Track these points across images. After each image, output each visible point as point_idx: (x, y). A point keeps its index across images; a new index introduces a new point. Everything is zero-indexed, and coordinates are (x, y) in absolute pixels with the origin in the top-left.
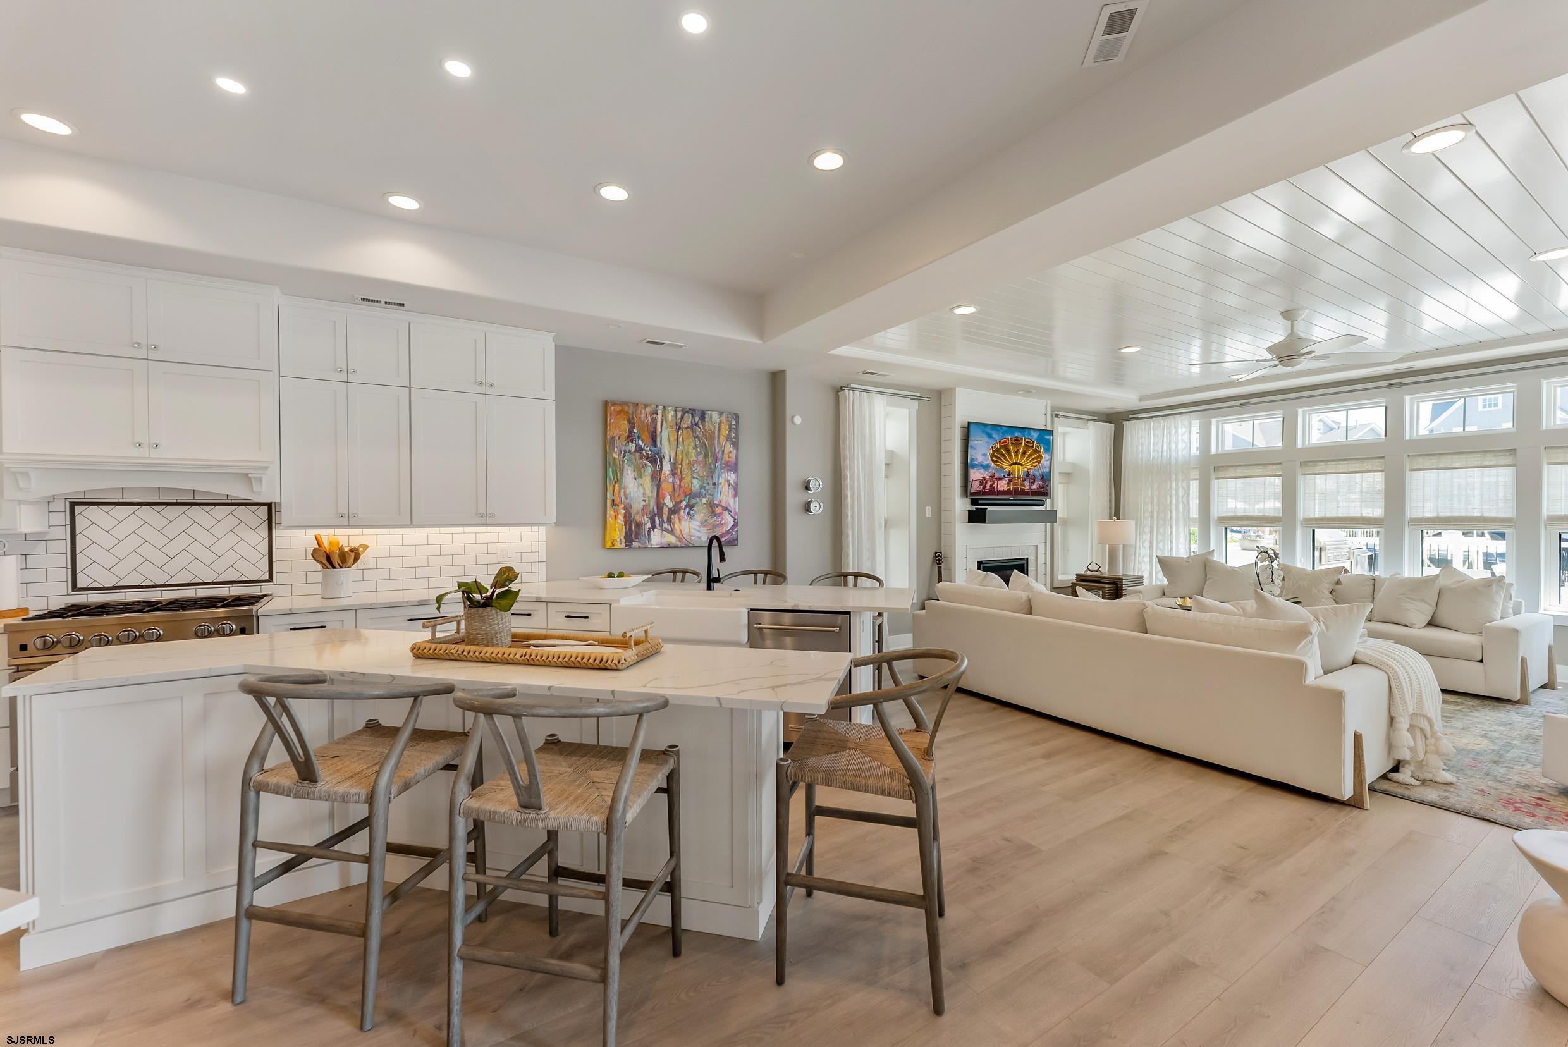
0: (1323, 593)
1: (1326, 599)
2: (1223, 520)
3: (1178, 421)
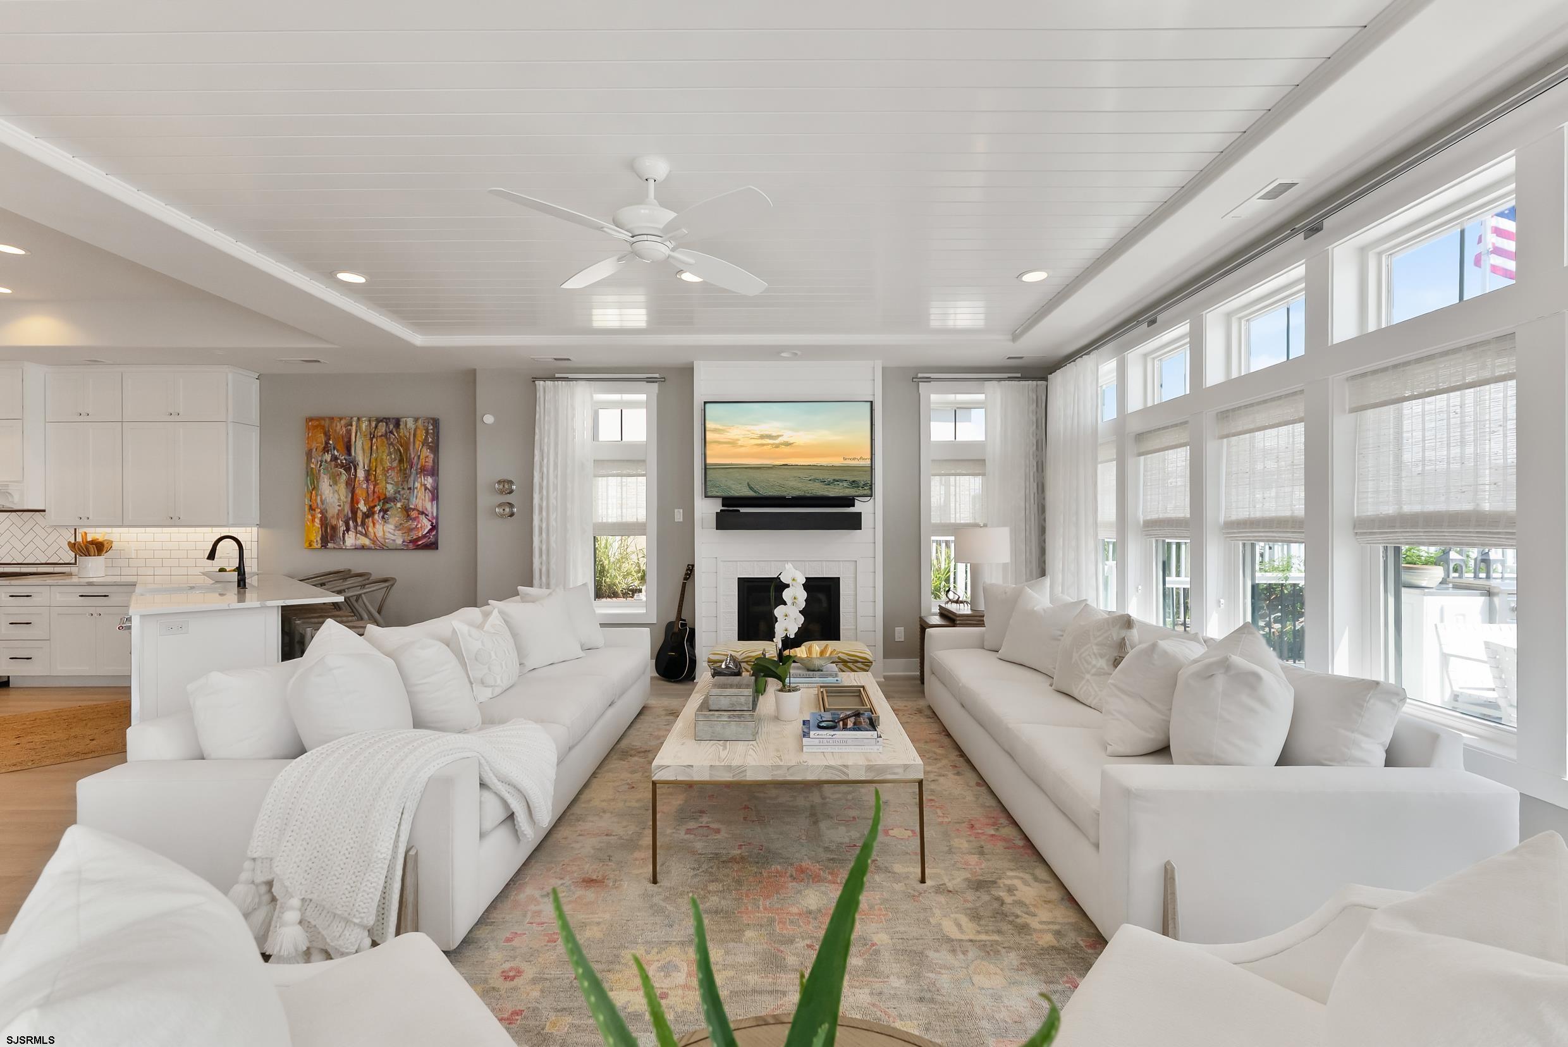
2: (1148, 526)
3: (1086, 363)
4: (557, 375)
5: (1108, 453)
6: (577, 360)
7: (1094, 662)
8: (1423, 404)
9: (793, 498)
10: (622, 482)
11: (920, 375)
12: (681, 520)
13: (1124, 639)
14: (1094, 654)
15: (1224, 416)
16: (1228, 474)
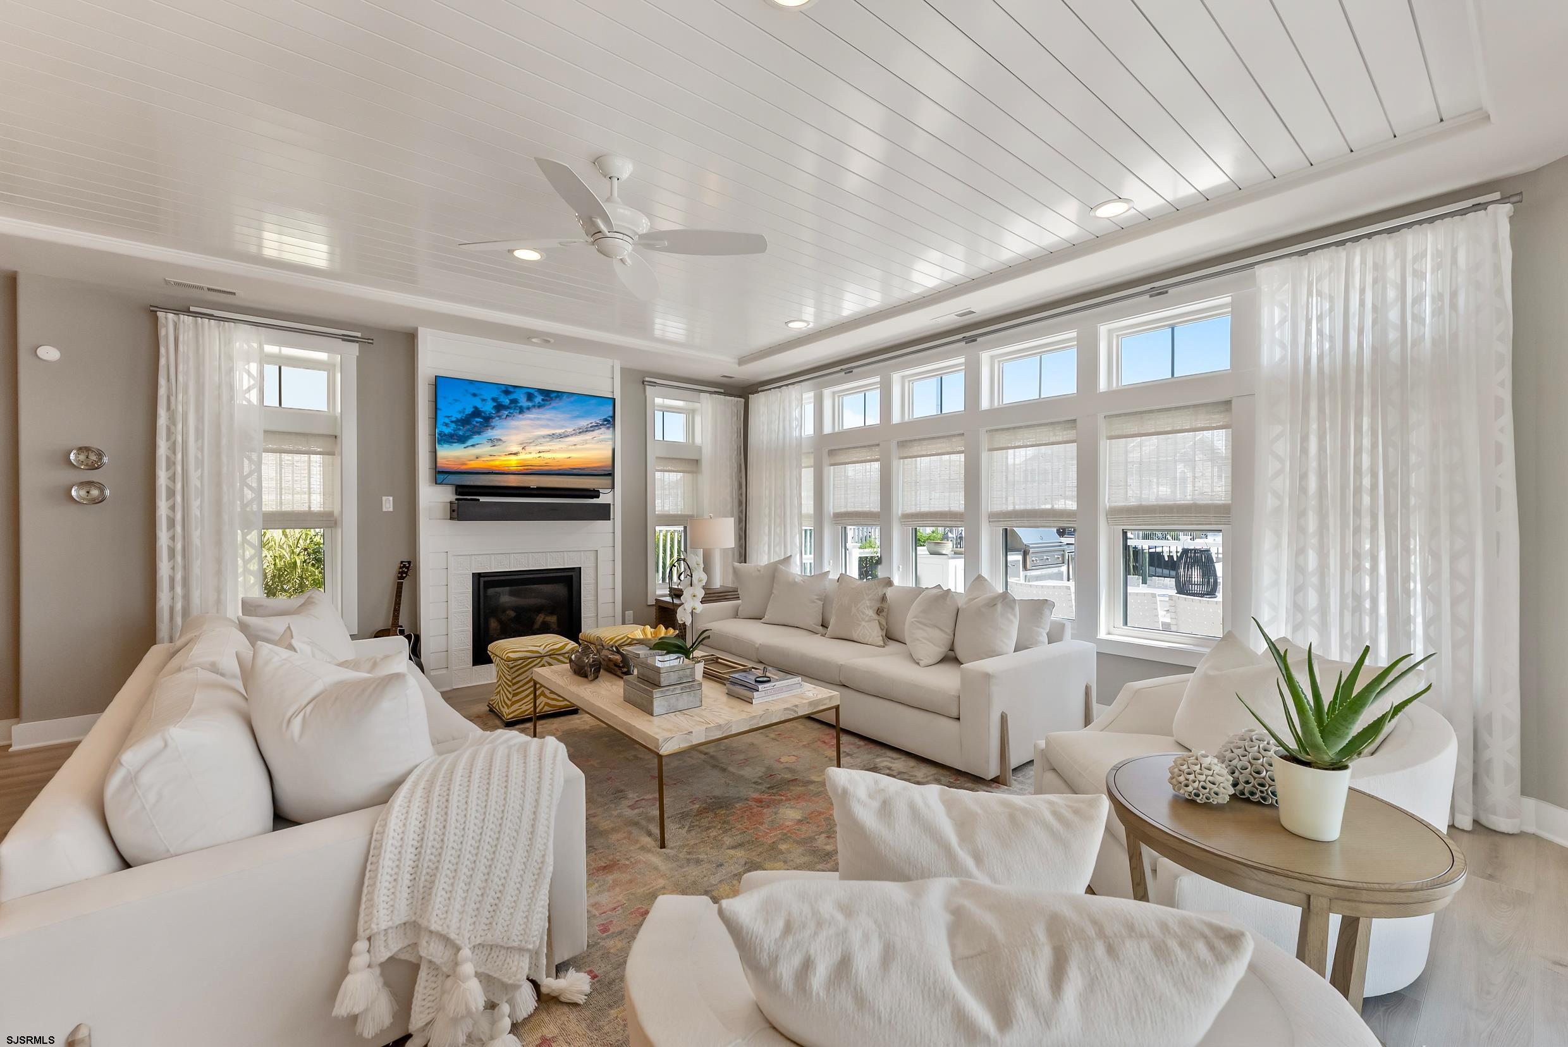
0: (863, 613)
1: (867, 621)
2: (838, 517)
3: (792, 393)
4: (192, 309)
5: (807, 461)
6: (244, 296)
7: (867, 613)
8: (1026, 451)
9: (538, 489)
10: (281, 460)
11: (647, 379)
12: (391, 509)
13: (885, 594)
14: (867, 607)
15: (902, 444)
16: (903, 482)
